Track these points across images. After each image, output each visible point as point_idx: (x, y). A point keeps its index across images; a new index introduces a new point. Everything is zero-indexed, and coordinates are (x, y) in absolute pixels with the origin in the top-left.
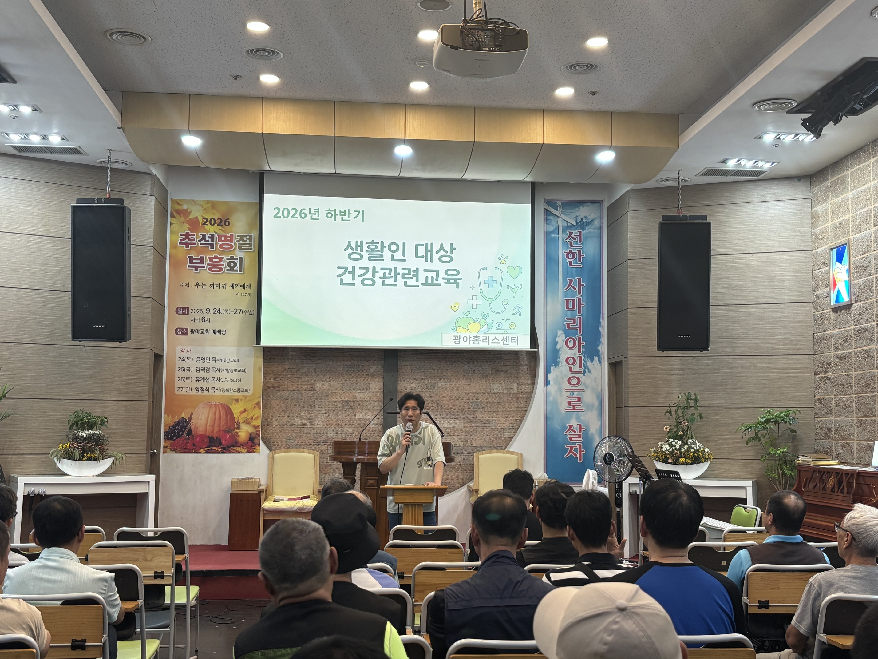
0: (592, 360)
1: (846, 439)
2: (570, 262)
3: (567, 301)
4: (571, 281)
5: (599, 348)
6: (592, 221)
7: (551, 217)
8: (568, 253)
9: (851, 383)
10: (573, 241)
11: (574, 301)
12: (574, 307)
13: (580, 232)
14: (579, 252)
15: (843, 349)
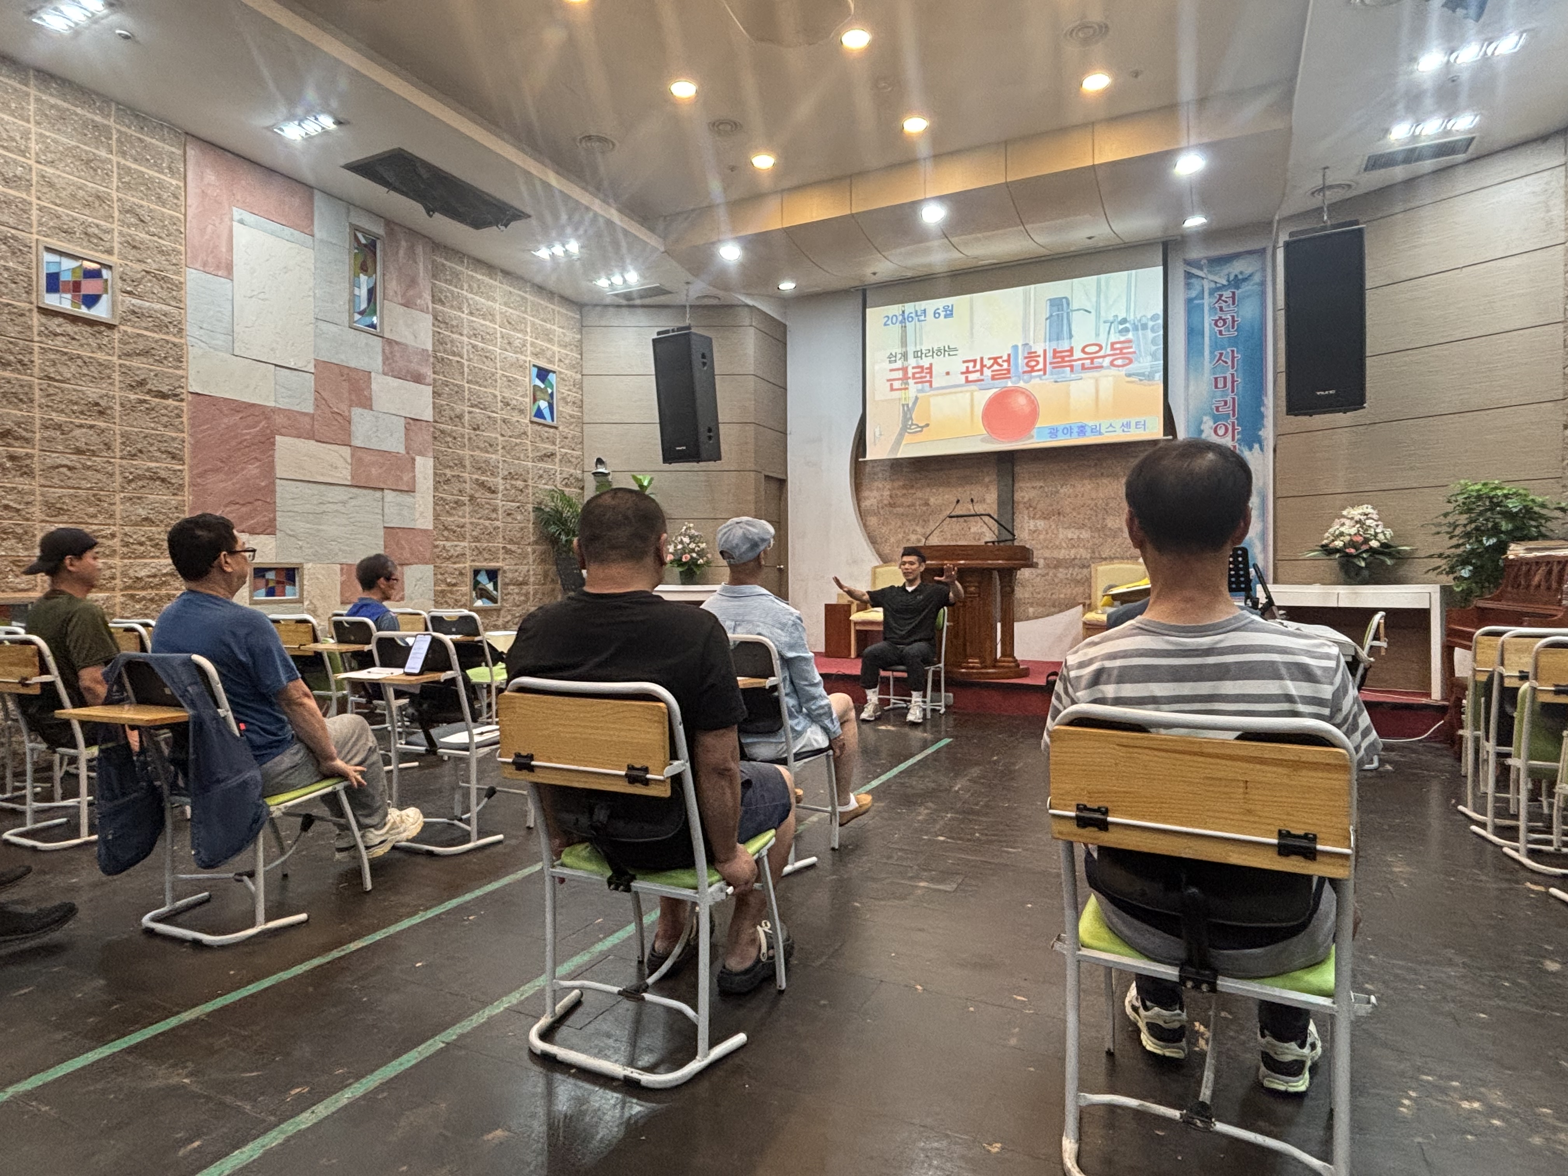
0: (1251, 448)
2: (1220, 332)
3: (1216, 379)
4: (1221, 354)
5: (1261, 433)
6: (1250, 276)
7: (1193, 280)
8: (1216, 321)
10: (1224, 305)
11: (1225, 378)
12: (1225, 386)
13: (1234, 293)
14: (1233, 317)
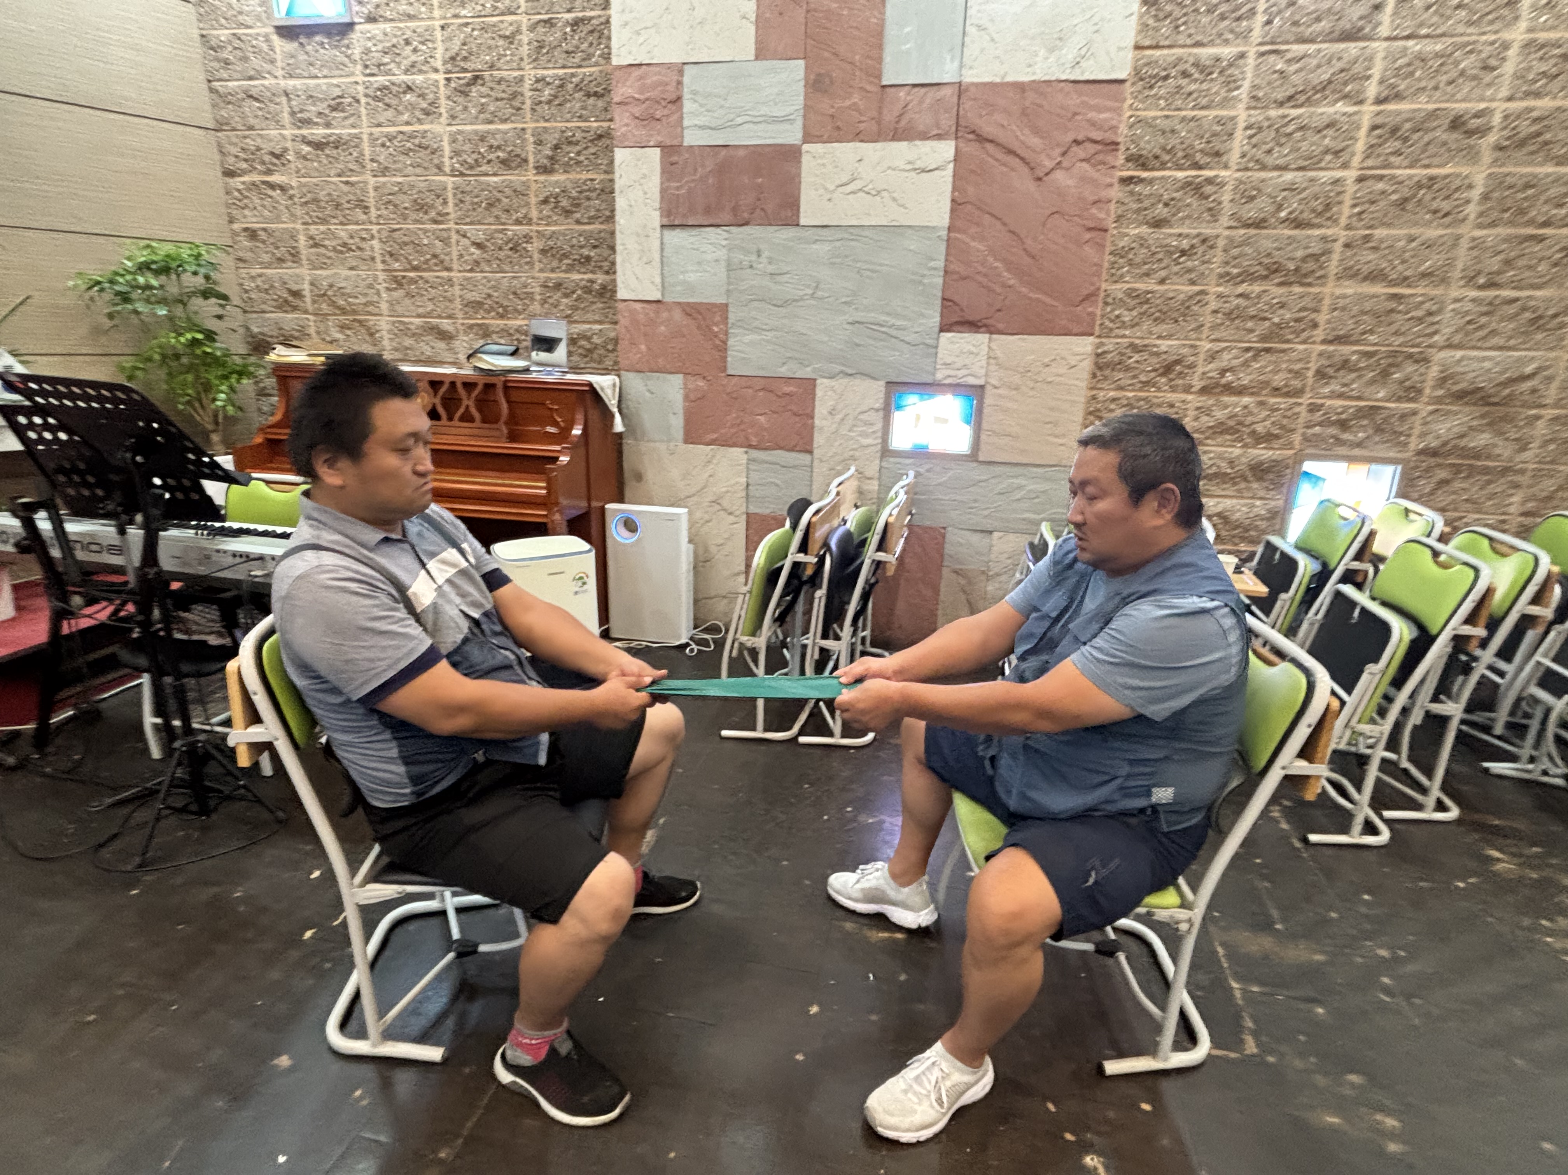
1: (354, 312)
9: (362, 201)
15: (328, 125)
